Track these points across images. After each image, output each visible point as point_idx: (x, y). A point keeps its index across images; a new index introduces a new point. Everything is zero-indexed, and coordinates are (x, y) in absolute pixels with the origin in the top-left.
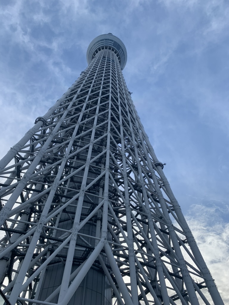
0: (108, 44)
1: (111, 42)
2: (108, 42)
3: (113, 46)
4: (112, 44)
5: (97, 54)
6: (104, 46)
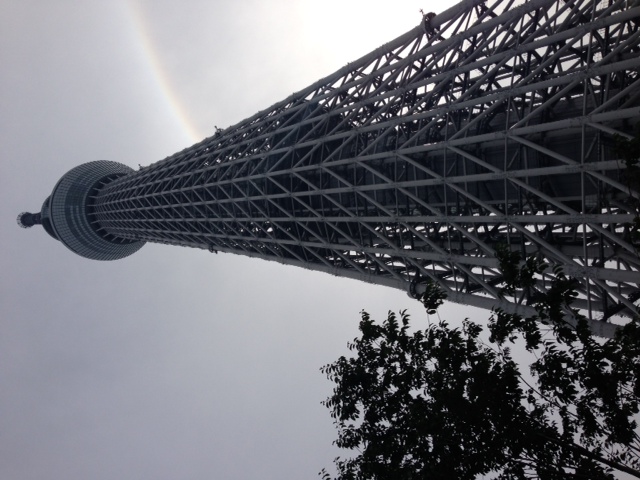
0: (82, 218)
1: (72, 212)
3: (80, 203)
4: (77, 207)
5: (117, 235)
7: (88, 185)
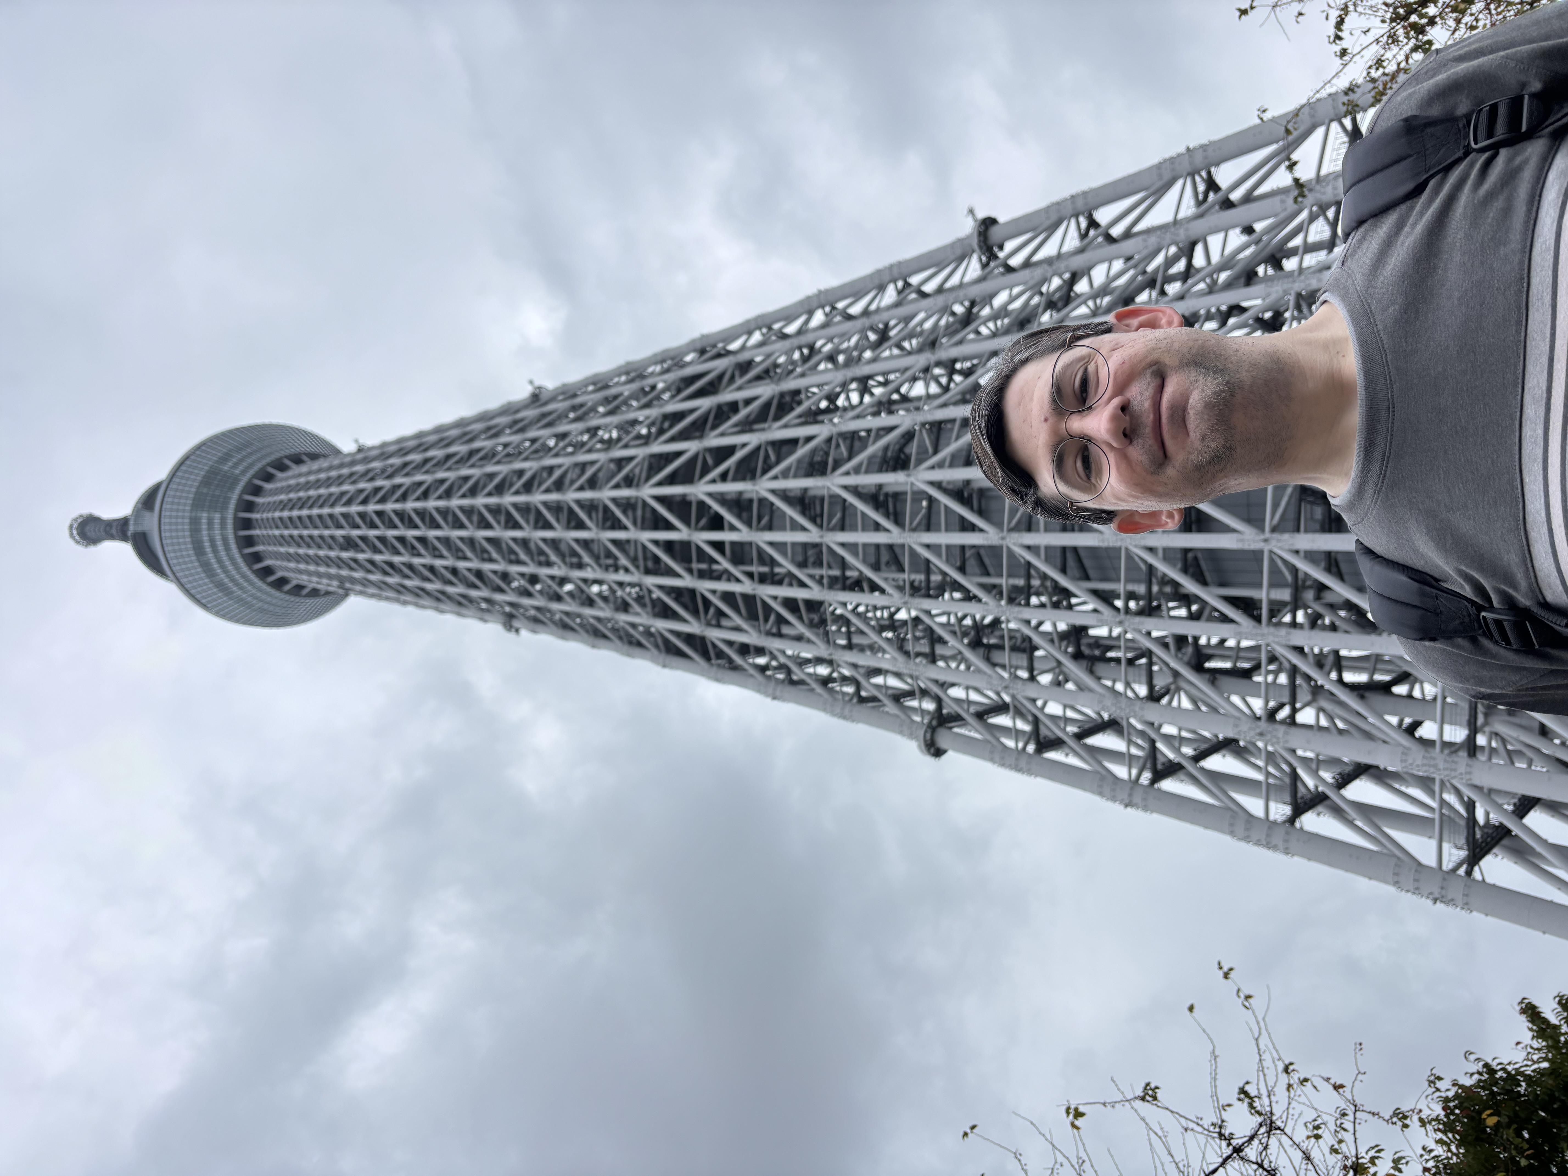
0: (225, 540)
1: (204, 527)
2: (212, 541)
3: (224, 508)
4: (217, 516)
5: (297, 579)
6: (243, 556)
7: (244, 472)
